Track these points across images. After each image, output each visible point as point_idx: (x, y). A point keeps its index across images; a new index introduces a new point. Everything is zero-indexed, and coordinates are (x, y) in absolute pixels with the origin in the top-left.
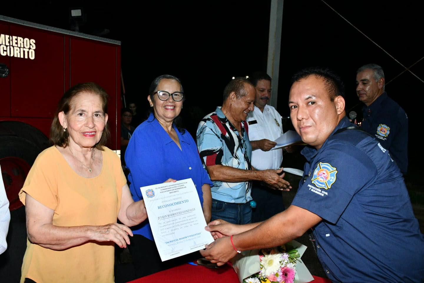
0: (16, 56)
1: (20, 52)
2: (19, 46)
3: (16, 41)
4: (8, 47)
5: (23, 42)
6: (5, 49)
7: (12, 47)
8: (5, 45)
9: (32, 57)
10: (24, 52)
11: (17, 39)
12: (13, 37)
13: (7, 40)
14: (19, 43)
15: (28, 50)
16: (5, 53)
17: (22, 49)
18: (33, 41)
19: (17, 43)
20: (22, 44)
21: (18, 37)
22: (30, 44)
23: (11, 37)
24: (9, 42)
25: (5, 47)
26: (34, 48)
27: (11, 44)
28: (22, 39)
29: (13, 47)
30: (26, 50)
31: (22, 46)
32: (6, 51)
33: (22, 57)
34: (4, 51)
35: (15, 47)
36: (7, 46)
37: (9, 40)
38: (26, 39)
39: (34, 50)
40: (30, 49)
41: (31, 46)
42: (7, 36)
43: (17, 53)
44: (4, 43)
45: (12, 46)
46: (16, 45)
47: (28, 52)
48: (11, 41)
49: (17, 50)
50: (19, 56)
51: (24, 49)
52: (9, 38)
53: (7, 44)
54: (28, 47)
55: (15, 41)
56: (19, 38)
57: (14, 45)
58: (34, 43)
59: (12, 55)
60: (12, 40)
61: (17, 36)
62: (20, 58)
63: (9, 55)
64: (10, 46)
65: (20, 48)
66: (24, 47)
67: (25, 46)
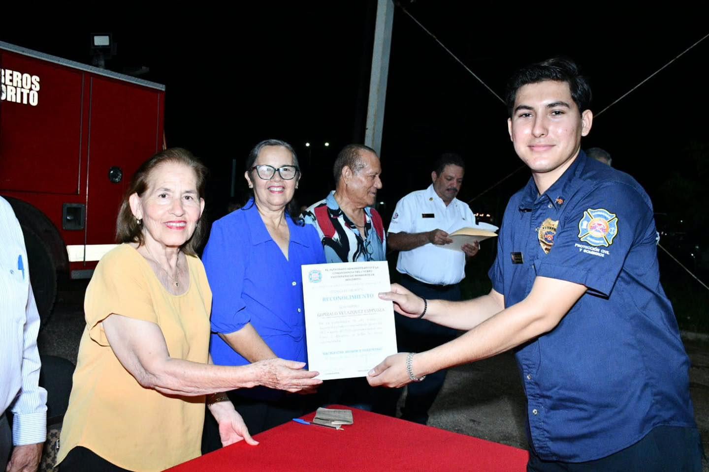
0: (9, 99)
1: (16, 94)
2: (15, 85)
3: (11, 78)
5: (22, 80)
9: (34, 102)
10: (22, 93)
11: (11, 75)
15: (28, 91)
17: (19, 90)
18: (36, 78)
19: (11, 81)
21: (14, 72)
22: (32, 83)
26: (38, 88)
28: (19, 74)
29: (6, 86)
30: (25, 92)
31: (20, 85)
33: (19, 101)
35: (8, 87)
38: (26, 75)
39: (37, 92)
40: (31, 89)
41: (33, 87)
46: (11, 84)
47: (28, 95)
49: (12, 91)
50: (14, 100)
51: (23, 90)
54: (29, 87)
56: (16, 73)
57: (8, 82)
58: (38, 82)
61: (13, 70)
62: (16, 103)
65: (16, 87)
66: (22, 87)
67: (24, 86)
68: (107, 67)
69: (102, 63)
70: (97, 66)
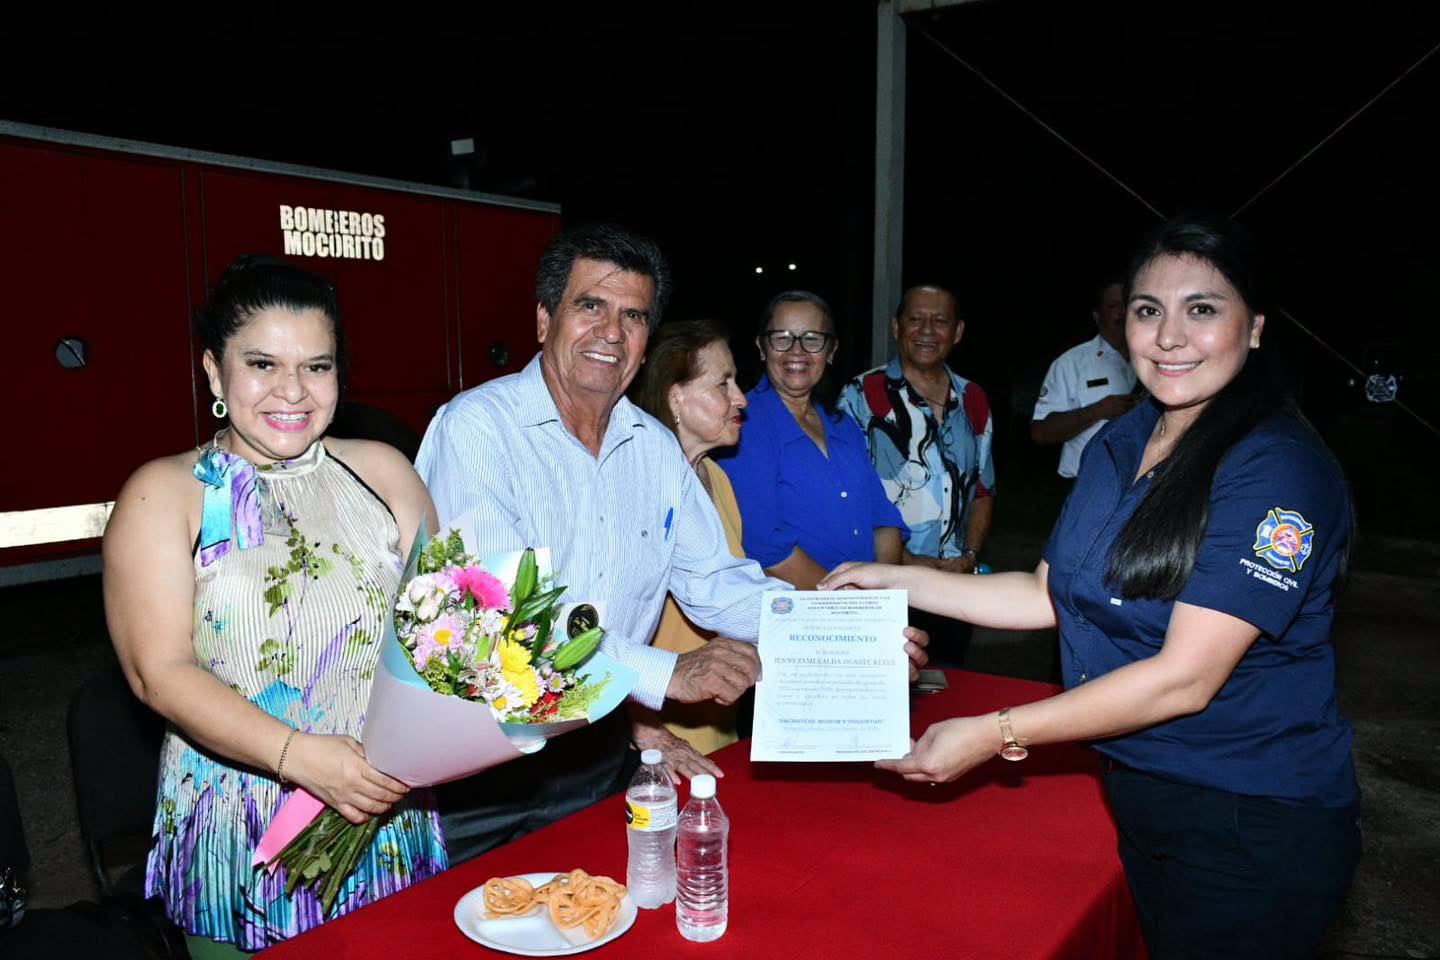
0: (346, 255)
1: (354, 246)
2: (352, 232)
3: (346, 222)
4: (332, 237)
5: (361, 223)
6: (326, 242)
7: (338, 236)
8: (326, 233)
9: (379, 255)
10: (362, 244)
11: (347, 218)
12: (341, 212)
13: (329, 221)
14: (352, 224)
15: (369, 239)
16: (326, 249)
17: (358, 239)
18: (380, 218)
19: (347, 227)
20: (358, 226)
21: (350, 213)
22: (375, 227)
23: (336, 213)
24: (333, 226)
25: (325, 237)
26: (382, 233)
27: (337, 230)
28: (356, 215)
29: (341, 235)
30: (367, 240)
31: (359, 232)
32: (328, 246)
33: (359, 256)
34: (324, 245)
35: (344, 236)
36: (328, 235)
37: (331, 221)
38: (366, 216)
39: (382, 238)
40: (373, 236)
41: (376, 231)
42: (329, 213)
43: (348, 249)
44: (322, 229)
45: (339, 233)
46: (346, 231)
47: (371, 245)
48: (336, 223)
49: (349, 241)
50: (352, 256)
51: (363, 239)
52: (333, 217)
53: (330, 230)
54: (371, 233)
55: (344, 222)
56: (353, 215)
57: (344, 230)
58: (382, 223)
59: (338, 255)
60: (338, 221)
61: (348, 211)
62: (355, 259)
63: (333, 254)
64: (334, 233)
65: (354, 236)
66: (362, 235)
67: (365, 232)
68: (475, 186)
69: (466, 182)
70: (458, 186)
